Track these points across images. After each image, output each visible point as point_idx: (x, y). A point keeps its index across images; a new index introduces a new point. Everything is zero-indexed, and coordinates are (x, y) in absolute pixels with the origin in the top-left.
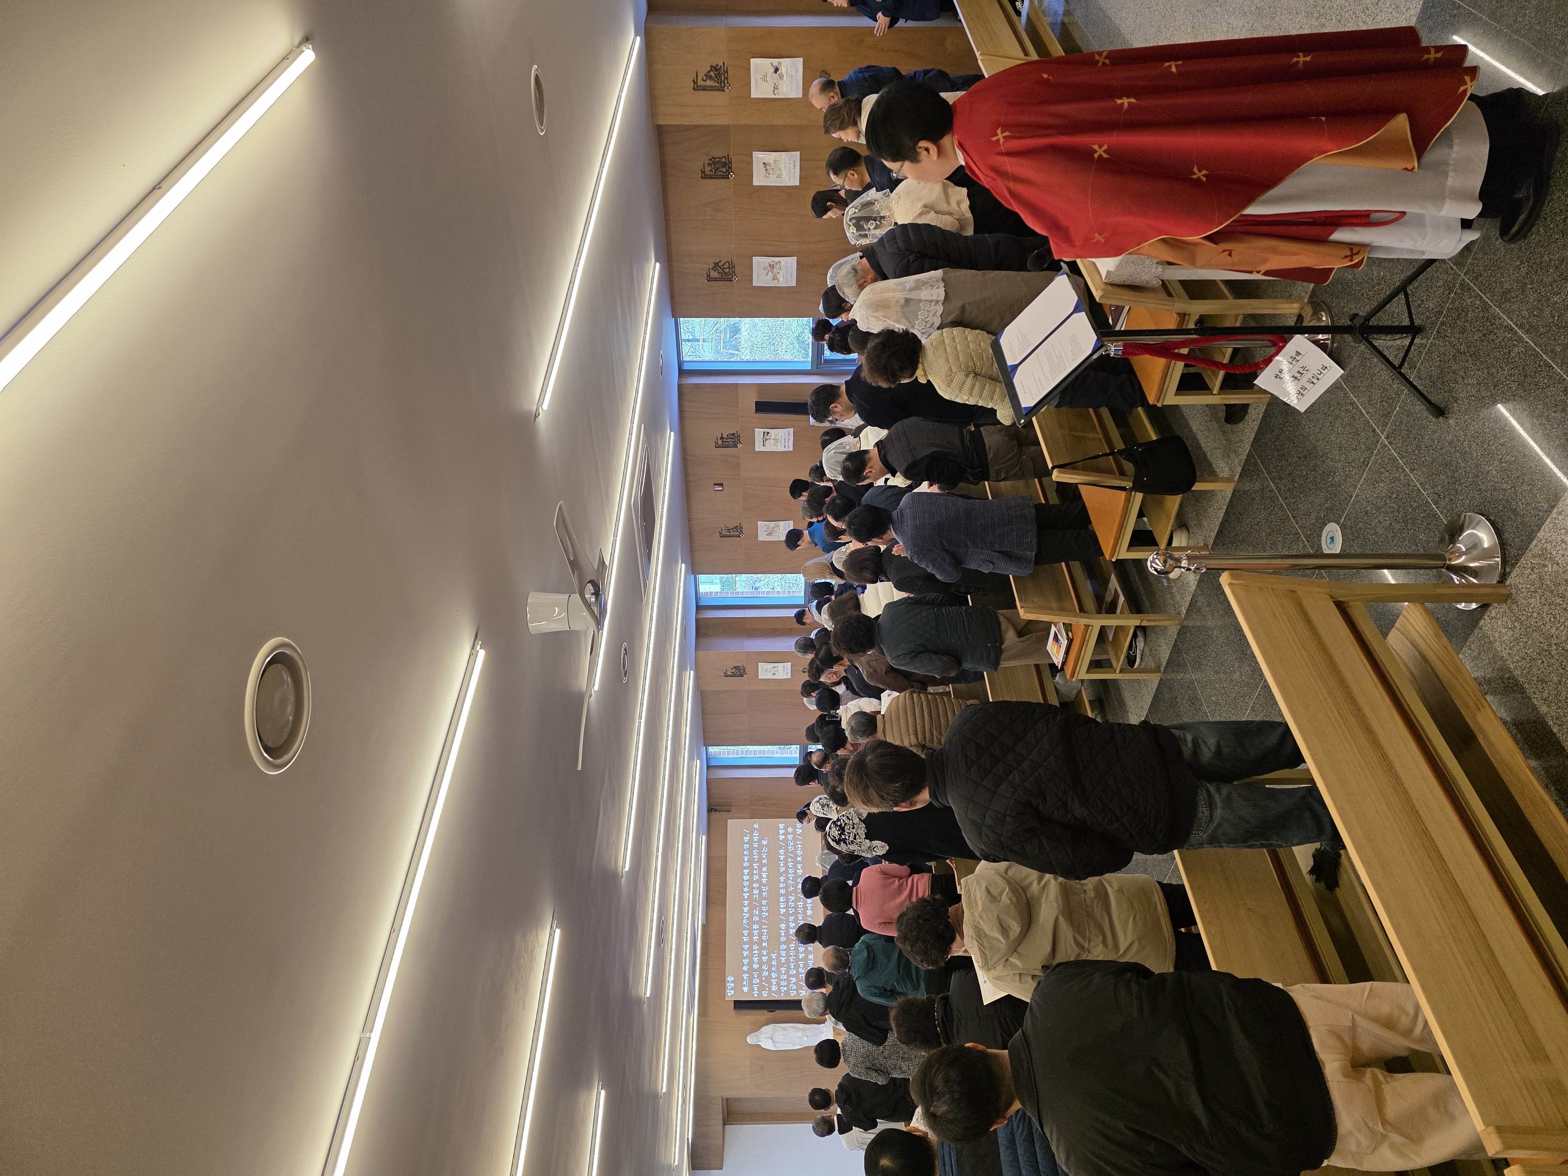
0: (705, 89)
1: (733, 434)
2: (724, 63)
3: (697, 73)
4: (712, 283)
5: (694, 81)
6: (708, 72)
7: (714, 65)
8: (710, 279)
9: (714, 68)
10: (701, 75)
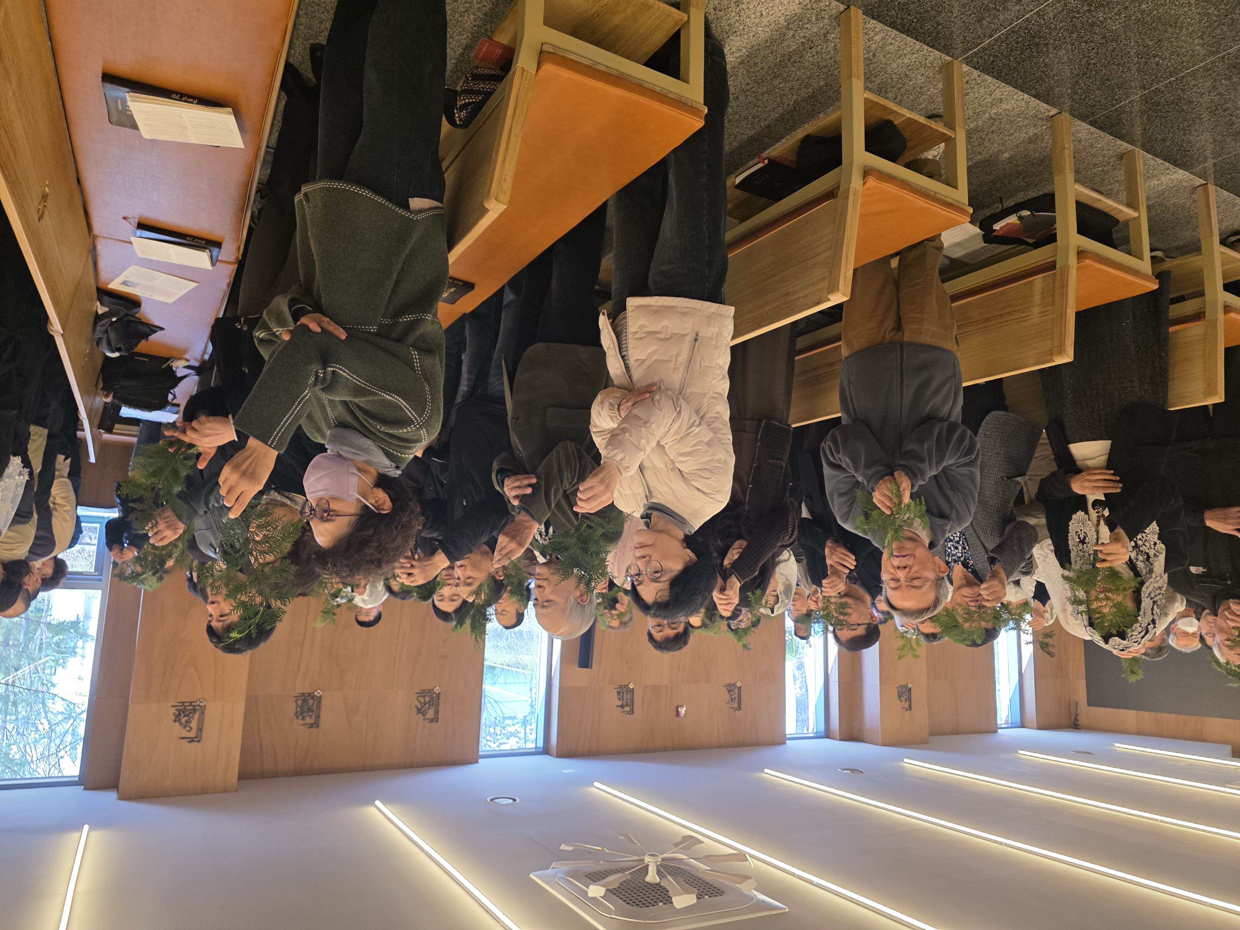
0: (200, 730)
1: (619, 693)
2: (173, 706)
3: (182, 738)
4: (441, 716)
5: (189, 742)
6: (181, 724)
7: (173, 718)
8: (435, 720)
9: (177, 719)
10: (185, 733)
